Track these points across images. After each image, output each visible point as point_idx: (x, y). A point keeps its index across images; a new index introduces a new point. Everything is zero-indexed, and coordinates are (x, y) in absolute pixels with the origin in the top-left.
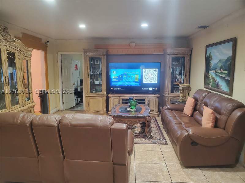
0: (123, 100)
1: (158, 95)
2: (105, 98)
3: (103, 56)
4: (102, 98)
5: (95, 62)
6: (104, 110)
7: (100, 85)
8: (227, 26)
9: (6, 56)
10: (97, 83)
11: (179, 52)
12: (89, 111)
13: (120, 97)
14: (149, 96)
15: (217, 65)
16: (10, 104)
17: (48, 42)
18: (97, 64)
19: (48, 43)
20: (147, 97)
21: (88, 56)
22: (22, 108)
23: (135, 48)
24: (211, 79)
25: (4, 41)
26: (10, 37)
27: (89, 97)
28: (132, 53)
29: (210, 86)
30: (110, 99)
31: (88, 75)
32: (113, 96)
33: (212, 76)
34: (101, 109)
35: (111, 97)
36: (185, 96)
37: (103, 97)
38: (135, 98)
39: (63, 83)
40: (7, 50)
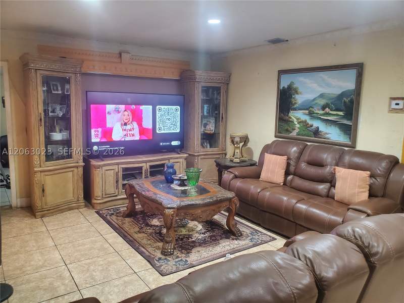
0: (125, 170)
1: (185, 155)
3: (73, 76)
6: (78, 197)
8: (335, 45)
11: (212, 78)
13: (118, 164)
14: (171, 158)
15: (314, 103)
18: (56, 92)
20: (169, 159)
21: (38, 71)
23: (131, 64)
24: (296, 123)
27: (43, 174)
28: (124, 73)
29: (294, 134)
32: (105, 165)
33: (298, 119)
34: (70, 196)
35: (99, 167)
36: (224, 152)
37: (75, 169)
38: (149, 164)
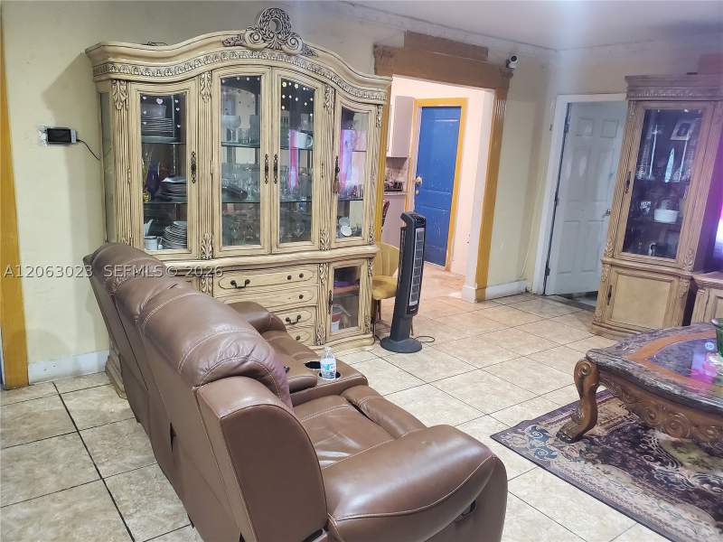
2: (685, 285)
4: (671, 281)
5: (675, 131)
7: (674, 228)
9: (277, 97)
10: (664, 216)
12: (607, 321)
16: (274, 235)
17: (514, 59)
19: (512, 65)
22: (319, 253)
25: (277, 53)
26: (293, 41)
30: (701, 296)
31: (628, 182)
39: (560, 203)
40: (283, 80)
